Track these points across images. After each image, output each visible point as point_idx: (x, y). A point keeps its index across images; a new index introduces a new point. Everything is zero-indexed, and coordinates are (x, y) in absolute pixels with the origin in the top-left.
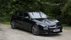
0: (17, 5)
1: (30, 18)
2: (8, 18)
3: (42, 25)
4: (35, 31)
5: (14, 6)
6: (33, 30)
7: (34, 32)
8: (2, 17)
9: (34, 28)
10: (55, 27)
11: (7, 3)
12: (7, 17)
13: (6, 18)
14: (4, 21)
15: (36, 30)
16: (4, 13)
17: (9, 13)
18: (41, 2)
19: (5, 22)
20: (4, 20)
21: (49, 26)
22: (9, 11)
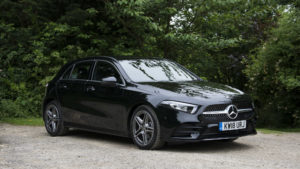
0: (70, 47)
1: (121, 83)
2: (32, 103)
3: (172, 104)
4: (142, 132)
5: (56, 54)
6: (137, 127)
7: (141, 136)
8: (10, 101)
9: (141, 121)
10: (226, 111)
11: (29, 44)
12: (31, 100)
13: (26, 105)
14: (18, 117)
15: (147, 125)
16: (17, 83)
17: (38, 81)
18: (167, 36)
19: (23, 120)
20: (19, 112)
21: (199, 107)
22: (39, 74)
